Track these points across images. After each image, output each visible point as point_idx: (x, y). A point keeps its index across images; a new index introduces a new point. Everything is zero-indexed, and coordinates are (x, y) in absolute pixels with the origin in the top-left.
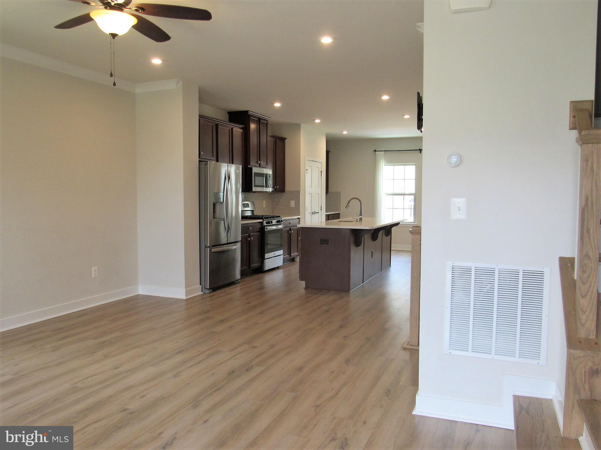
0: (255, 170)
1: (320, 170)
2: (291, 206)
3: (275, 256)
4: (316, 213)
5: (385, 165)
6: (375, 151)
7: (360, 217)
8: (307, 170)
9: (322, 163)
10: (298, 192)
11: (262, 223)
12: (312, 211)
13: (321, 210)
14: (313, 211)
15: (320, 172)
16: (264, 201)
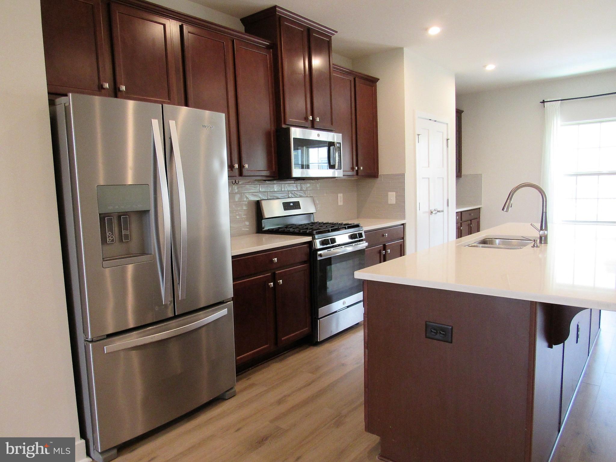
0: (296, 133)
1: (445, 138)
2: (390, 202)
3: (348, 307)
4: (439, 211)
5: (562, 125)
6: (544, 102)
7: (542, 232)
8: (419, 135)
9: (449, 125)
10: (402, 176)
11: (310, 244)
12: (430, 209)
13: (448, 205)
14: (432, 208)
15: (445, 141)
16: (340, 196)
